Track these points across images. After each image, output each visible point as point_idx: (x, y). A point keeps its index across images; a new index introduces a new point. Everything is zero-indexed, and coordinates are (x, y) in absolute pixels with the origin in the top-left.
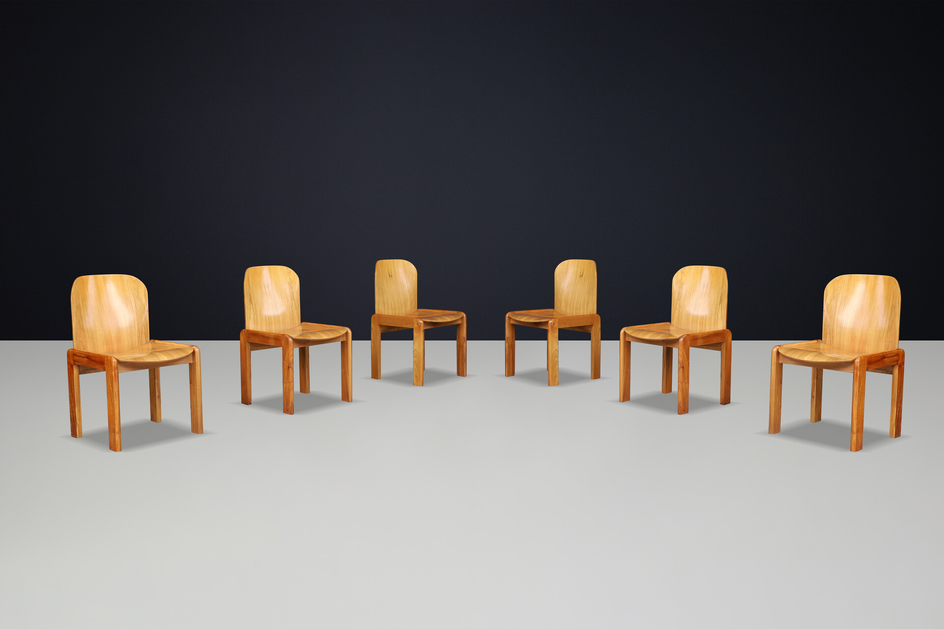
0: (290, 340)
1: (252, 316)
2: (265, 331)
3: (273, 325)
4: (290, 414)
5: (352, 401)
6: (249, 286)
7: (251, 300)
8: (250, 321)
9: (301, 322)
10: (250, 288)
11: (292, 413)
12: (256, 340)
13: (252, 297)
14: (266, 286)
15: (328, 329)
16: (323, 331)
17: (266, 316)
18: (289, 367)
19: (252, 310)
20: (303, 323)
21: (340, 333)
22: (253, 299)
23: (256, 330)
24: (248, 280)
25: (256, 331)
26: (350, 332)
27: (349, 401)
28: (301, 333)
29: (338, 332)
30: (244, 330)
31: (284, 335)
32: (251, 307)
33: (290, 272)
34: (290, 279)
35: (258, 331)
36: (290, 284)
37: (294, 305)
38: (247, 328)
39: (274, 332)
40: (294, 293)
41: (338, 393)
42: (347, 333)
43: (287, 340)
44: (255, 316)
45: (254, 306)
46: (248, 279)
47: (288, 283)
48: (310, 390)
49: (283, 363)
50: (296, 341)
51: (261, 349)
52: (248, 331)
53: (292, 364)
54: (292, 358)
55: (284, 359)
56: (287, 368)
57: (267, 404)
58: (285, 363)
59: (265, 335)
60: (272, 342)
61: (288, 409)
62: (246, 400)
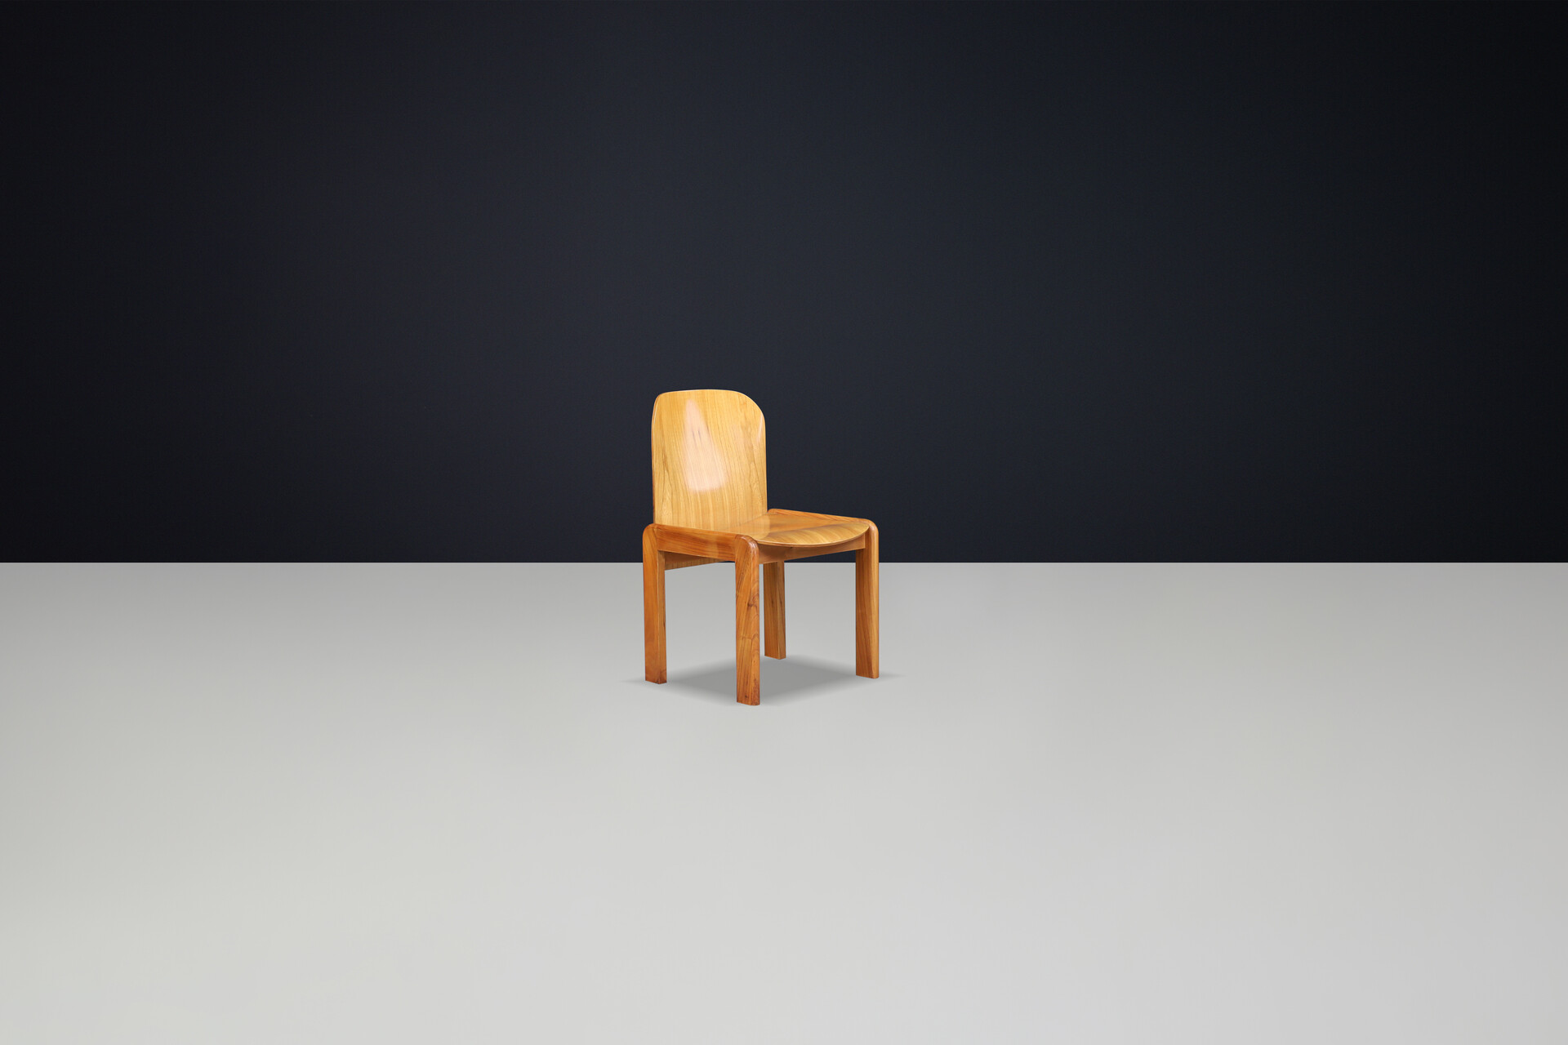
0: (753, 546)
1: (668, 495)
2: (694, 527)
3: (712, 514)
4: (752, 704)
5: (878, 677)
6: (663, 431)
7: (665, 462)
8: (664, 507)
9: (769, 508)
10: (663, 436)
11: (756, 702)
12: (678, 548)
13: (669, 456)
14: (696, 432)
15: (826, 523)
16: (817, 528)
17: (696, 495)
18: (749, 605)
19: (667, 483)
20: (772, 510)
21: (855, 532)
22: (669, 460)
23: (676, 525)
24: (661, 420)
25: (677, 528)
26: (874, 529)
27: (871, 676)
28: (768, 532)
29: (849, 529)
30: (651, 525)
31: (738, 537)
32: (667, 478)
33: (745, 403)
34: (746, 418)
35: (682, 528)
36: (745, 429)
37: (754, 474)
38: (657, 521)
39: (712, 529)
40: (755, 448)
41: (850, 661)
42: (868, 533)
43: (747, 548)
44: (674, 497)
45: (671, 474)
46: (660, 417)
47: (742, 427)
48: (787, 654)
49: (737, 596)
50: (765, 549)
51: (687, 566)
52: (660, 527)
53: (756, 598)
54: (756, 585)
55: (738, 589)
56: (745, 606)
57: (701, 682)
58: (741, 595)
59: (698, 536)
60: (712, 551)
61: (748, 695)
62: (656, 674)
